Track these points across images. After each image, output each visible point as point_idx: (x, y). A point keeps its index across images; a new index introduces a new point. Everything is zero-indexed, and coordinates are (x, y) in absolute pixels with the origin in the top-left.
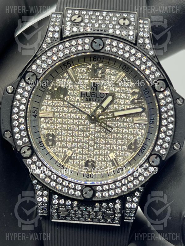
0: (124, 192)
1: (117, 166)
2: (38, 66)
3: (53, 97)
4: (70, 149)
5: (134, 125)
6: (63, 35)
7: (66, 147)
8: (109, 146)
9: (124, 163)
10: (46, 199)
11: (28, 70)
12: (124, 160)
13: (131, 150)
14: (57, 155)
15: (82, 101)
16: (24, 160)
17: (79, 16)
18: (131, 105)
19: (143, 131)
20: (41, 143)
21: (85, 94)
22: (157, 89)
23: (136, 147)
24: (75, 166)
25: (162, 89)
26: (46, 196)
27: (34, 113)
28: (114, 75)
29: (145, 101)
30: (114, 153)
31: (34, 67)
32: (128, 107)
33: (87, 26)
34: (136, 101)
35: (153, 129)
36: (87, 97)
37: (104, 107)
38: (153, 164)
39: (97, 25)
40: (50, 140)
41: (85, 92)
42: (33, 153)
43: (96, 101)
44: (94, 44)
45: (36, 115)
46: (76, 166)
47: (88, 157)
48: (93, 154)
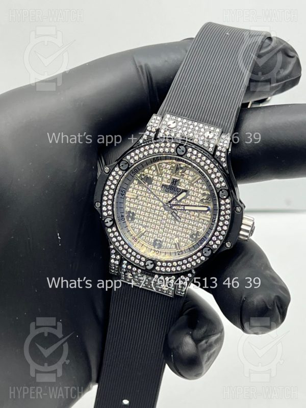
0: (178, 271)
1: (178, 249)
2: (132, 157)
3: (139, 183)
4: (145, 227)
5: (199, 220)
6: (157, 136)
7: (141, 225)
8: (176, 232)
9: (185, 248)
10: (117, 262)
11: (124, 159)
12: (185, 245)
13: (192, 240)
14: (134, 230)
15: (162, 191)
16: (106, 228)
17: (174, 122)
18: (200, 203)
19: (205, 226)
20: (123, 217)
22: (220, 196)
23: (197, 237)
24: (145, 242)
25: (225, 197)
26: (118, 260)
27: (122, 192)
28: (192, 176)
29: (212, 202)
30: (179, 238)
31: (128, 157)
32: (197, 204)
33: (178, 133)
36: (166, 189)
37: (178, 200)
38: (205, 254)
39: (186, 133)
40: (130, 216)
41: (166, 185)
42: (114, 224)
43: (173, 194)
44: (178, 149)
45: (123, 194)
46: (147, 242)
47: (157, 237)
48: (162, 235)
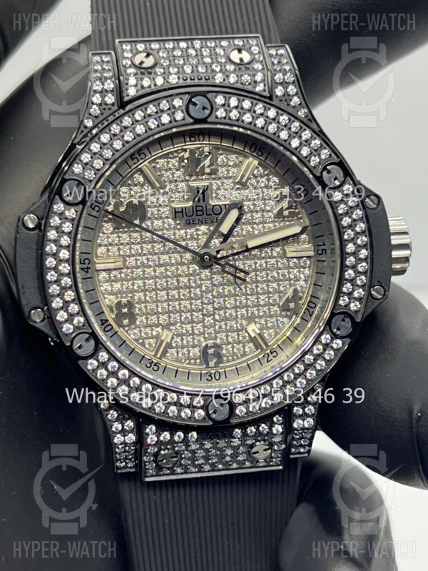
1: (265, 348)
2: (85, 166)
3: (117, 226)
4: (167, 327)
5: (288, 262)
6: (124, 98)
7: (157, 326)
8: (244, 311)
9: (278, 340)
10: (131, 438)
11: (67, 177)
12: (276, 334)
13: (288, 313)
14: (143, 344)
15: (179, 227)
16: (80, 362)
17: (148, 55)
18: (277, 222)
19: (307, 271)
20: (106, 325)
21: (182, 212)
22: (327, 183)
24: (181, 362)
25: (337, 183)
26: (131, 431)
27: (84, 264)
28: (235, 166)
29: (303, 210)
30: (256, 323)
31: (77, 168)
32: (271, 226)
33: (170, 74)
34: (286, 213)
35: (325, 264)
36: (187, 217)
37: (225, 233)
38: (339, 333)
39: (188, 70)
40: (123, 315)
41: (182, 208)
42: (99, 345)
43: (206, 223)
44: (191, 107)
45: (88, 268)
46: (183, 360)
47: (206, 339)
48: (215, 330)
